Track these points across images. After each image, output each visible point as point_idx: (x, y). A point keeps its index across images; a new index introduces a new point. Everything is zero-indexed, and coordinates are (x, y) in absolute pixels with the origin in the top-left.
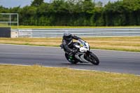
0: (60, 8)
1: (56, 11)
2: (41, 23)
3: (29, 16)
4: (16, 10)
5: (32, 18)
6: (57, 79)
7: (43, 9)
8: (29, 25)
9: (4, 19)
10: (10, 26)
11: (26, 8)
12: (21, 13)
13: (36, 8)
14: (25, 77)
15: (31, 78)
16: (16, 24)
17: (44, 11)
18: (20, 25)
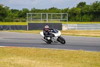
0: (98, 8)
2: (84, 19)
3: (75, 14)
4: (66, 10)
5: (77, 16)
6: (96, 60)
7: (85, 9)
8: (75, 21)
9: (57, 17)
10: (62, 22)
11: (73, 9)
12: (70, 13)
13: (80, 9)
14: (72, 59)
15: (77, 60)
16: (66, 21)
17: (86, 11)
18: (69, 21)
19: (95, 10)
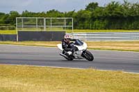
0: (114, 11)
1: (110, 15)
2: (96, 27)
3: (83, 20)
4: (71, 14)
5: (86, 22)
6: (112, 82)
7: (97, 12)
8: (84, 29)
9: (59, 23)
10: (65, 30)
11: (80, 13)
12: (76, 17)
13: (90, 13)
14: (80, 80)
15: (86, 81)
16: (71, 28)
17: (98, 15)
18: (75, 28)
19: (111, 13)
